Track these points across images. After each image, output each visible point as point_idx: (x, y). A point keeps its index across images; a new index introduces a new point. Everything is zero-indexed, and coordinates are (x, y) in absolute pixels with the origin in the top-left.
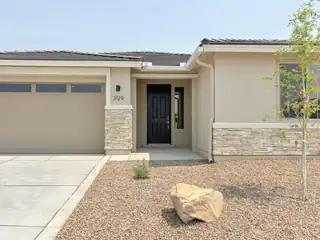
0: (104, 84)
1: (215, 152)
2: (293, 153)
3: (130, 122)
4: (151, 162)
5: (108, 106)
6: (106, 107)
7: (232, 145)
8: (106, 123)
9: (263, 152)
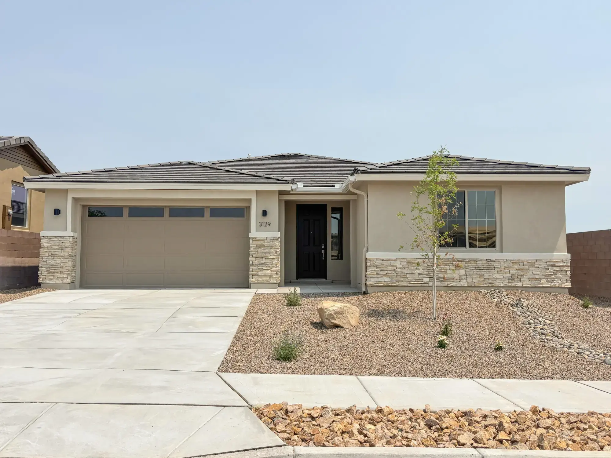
0: (249, 208)
1: (369, 283)
2: (450, 284)
3: (278, 250)
4: (301, 294)
5: (253, 233)
6: (251, 235)
7: (386, 275)
8: (251, 253)
9: (419, 283)
